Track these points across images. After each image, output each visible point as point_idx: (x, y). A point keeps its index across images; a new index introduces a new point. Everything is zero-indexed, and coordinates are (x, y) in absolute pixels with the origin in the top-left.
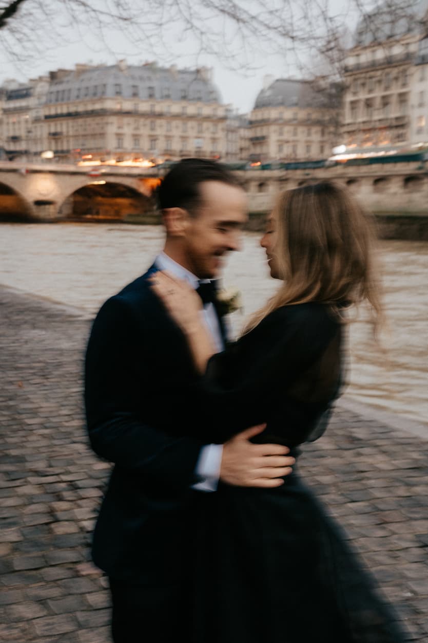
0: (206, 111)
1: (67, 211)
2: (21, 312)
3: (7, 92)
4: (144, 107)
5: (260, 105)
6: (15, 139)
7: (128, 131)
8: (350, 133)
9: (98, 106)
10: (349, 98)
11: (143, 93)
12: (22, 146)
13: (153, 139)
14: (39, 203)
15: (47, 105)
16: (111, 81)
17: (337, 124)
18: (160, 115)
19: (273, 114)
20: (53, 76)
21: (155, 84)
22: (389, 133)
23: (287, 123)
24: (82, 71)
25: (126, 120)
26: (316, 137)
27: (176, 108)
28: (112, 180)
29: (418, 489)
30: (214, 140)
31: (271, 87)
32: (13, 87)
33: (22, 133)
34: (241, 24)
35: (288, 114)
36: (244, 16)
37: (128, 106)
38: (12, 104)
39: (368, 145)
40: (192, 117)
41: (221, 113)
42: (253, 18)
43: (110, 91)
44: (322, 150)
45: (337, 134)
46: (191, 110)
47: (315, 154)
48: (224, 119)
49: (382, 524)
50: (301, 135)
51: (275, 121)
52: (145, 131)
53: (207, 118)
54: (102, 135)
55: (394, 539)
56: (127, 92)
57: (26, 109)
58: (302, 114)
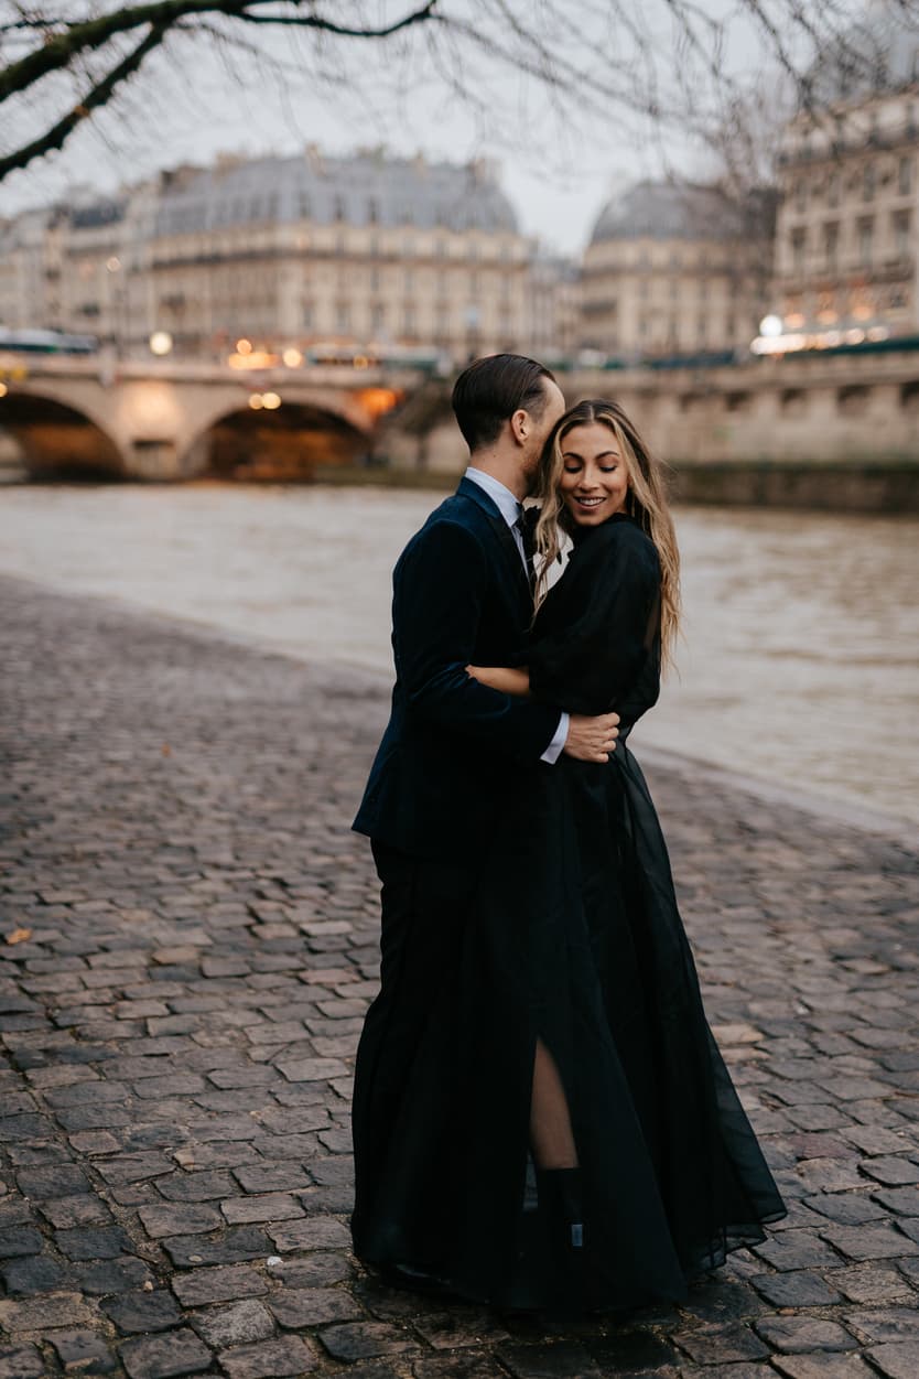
0: (489, 248)
1: (200, 460)
2: (141, 641)
3: (74, 212)
4: (358, 241)
5: (604, 233)
6: (91, 311)
7: (325, 291)
8: (792, 294)
9: (260, 241)
10: (788, 218)
11: (357, 211)
12: (105, 325)
13: (378, 309)
14: (143, 445)
15: (156, 238)
16: (287, 188)
17: (764, 273)
18: (392, 259)
19: (629, 253)
20: (168, 178)
21: (382, 192)
22: (873, 294)
23: (659, 272)
24: (229, 166)
25: (321, 269)
26: (719, 300)
27: (424, 244)
28: (295, 395)
29: (842, 893)
30: (505, 310)
31: (627, 198)
32: (85, 201)
33: (104, 297)
34: (559, 92)
35: (660, 254)
36: (564, 75)
37: (325, 239)
38: (85, 238)
39: (828, 318)
40: (458, 263)
41: (518, 252)
42: (583, 77)
43: (288, 207)
44: (731, 329)
45: (764, 296)
46: (457, 247)
47: (716, 337)
48: (524, 266)
49: (776, 933)
50: (689, 297)
51: (633, 271)
52: (360, 293)
53: (491, 265)
54: (272, 301)
55: (791, 949)
56: (323, 208)
57: (112, 249)
58: (690, 255)
